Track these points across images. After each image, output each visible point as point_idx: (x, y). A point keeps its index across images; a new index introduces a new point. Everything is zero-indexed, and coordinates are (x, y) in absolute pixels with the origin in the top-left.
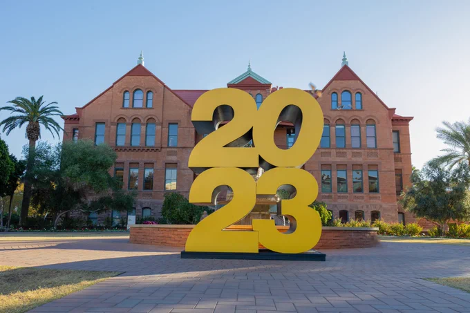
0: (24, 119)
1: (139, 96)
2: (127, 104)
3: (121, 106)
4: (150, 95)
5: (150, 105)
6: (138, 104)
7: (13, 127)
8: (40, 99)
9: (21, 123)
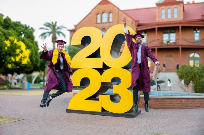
0: (50, 33)
1: (105, 15)
2: (99, 21)
3: (96, 22)
4: (111, 15)
5: (111, 20)
6: (105, 20)
7: (45, 37)
8: (56, 22)
9: (49, 35)
